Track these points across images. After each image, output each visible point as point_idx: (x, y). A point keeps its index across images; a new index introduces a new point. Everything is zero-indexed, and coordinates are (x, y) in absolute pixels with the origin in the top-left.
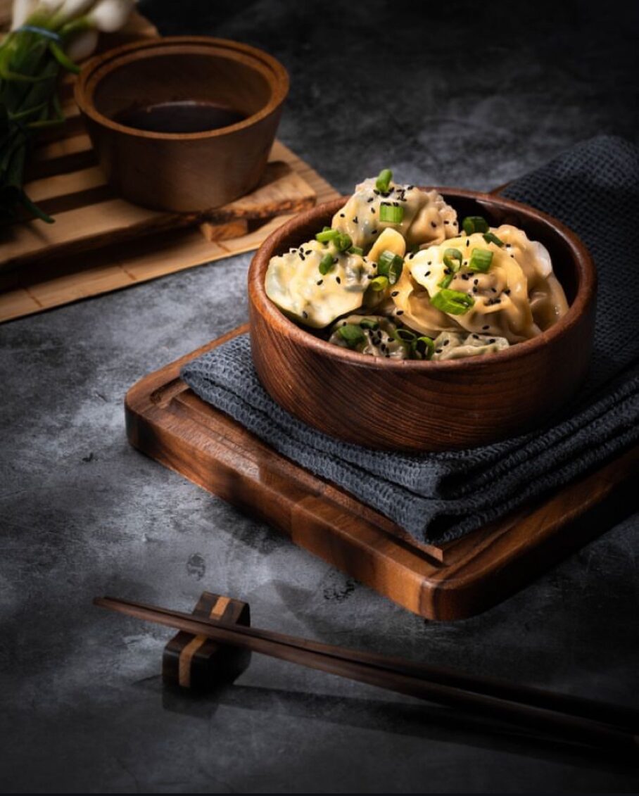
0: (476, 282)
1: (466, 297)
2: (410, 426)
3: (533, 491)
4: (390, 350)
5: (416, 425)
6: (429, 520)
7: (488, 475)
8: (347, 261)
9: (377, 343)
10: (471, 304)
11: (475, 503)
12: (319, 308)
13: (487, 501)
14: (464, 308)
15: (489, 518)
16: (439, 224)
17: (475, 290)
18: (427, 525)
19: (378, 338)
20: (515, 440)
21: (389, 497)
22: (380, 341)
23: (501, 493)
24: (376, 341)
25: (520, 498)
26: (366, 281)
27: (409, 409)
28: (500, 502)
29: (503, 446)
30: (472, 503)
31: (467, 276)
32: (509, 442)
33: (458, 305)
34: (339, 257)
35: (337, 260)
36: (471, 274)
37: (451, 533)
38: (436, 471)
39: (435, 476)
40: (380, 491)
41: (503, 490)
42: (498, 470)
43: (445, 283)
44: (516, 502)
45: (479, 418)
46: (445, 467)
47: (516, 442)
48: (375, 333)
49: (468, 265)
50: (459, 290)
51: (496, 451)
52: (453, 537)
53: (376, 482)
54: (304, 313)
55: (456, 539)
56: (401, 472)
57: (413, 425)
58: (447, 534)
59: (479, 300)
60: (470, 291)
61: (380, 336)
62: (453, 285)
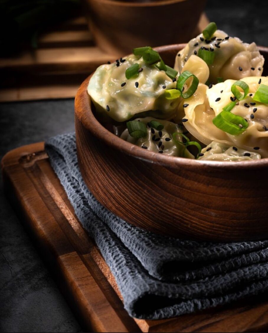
0: (255, 110)
1: (243, 120)
2: (155, 211)
3: (253, 291)
4: (165, 147)
5: (160, 210)
6: (137, 297)
7: (216, 268)
8: (151, 72)
9: (156, 139)
10: (245, 127)
11: (190, 290)
12: (122, 106)
13: (202, 291)
14: (238, 128)
15: (202, 306)
16: (246, 70)
17: (252, 117)
18: (133, 301)
19: (159, 137)
20: (252, 243)
21: (120, 267)
22: (159, 139)
23: (219, 286)
24: (156, 138)
25: (238, 294)
26: (161, 91)
27: (155, 196)
28: (217, 294)
29: (238, 246)
30: (187, 290)
31: (249, 105)
32: (246, 244)
33: (233, 126)
34: (144, 67)
35: (142, 70)
36: (253, 104)
37: (162, 312)
38: (162, 254)
39: (159, 258)
40: (117, 261)
41: (222, 285)
42: (227, 266)
43: (228, 108)
44: (233, 298)
45: (216, 216)
46: (172, 252)
47: (253, 245)
48: (156, 131)
49: (252, 97)
50: (239, 115)
51: (230, 249)
52: (163, 316)
53: (119, 252)
54: (108, 106)
55: (165, 318)
56: (139, 249)
57: (158, 211)
58: (158, 313)
59: (254, 124)
60: (248, 117)
61: (161, 134)
62: (235, 110)
